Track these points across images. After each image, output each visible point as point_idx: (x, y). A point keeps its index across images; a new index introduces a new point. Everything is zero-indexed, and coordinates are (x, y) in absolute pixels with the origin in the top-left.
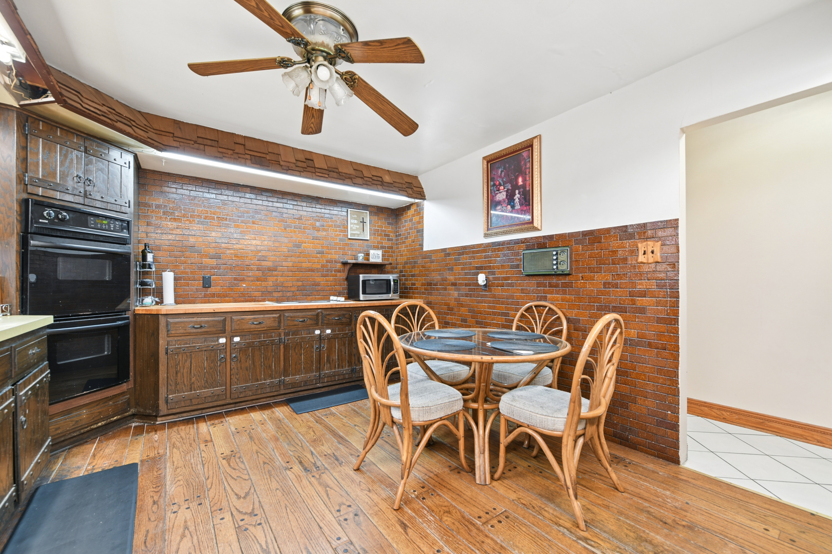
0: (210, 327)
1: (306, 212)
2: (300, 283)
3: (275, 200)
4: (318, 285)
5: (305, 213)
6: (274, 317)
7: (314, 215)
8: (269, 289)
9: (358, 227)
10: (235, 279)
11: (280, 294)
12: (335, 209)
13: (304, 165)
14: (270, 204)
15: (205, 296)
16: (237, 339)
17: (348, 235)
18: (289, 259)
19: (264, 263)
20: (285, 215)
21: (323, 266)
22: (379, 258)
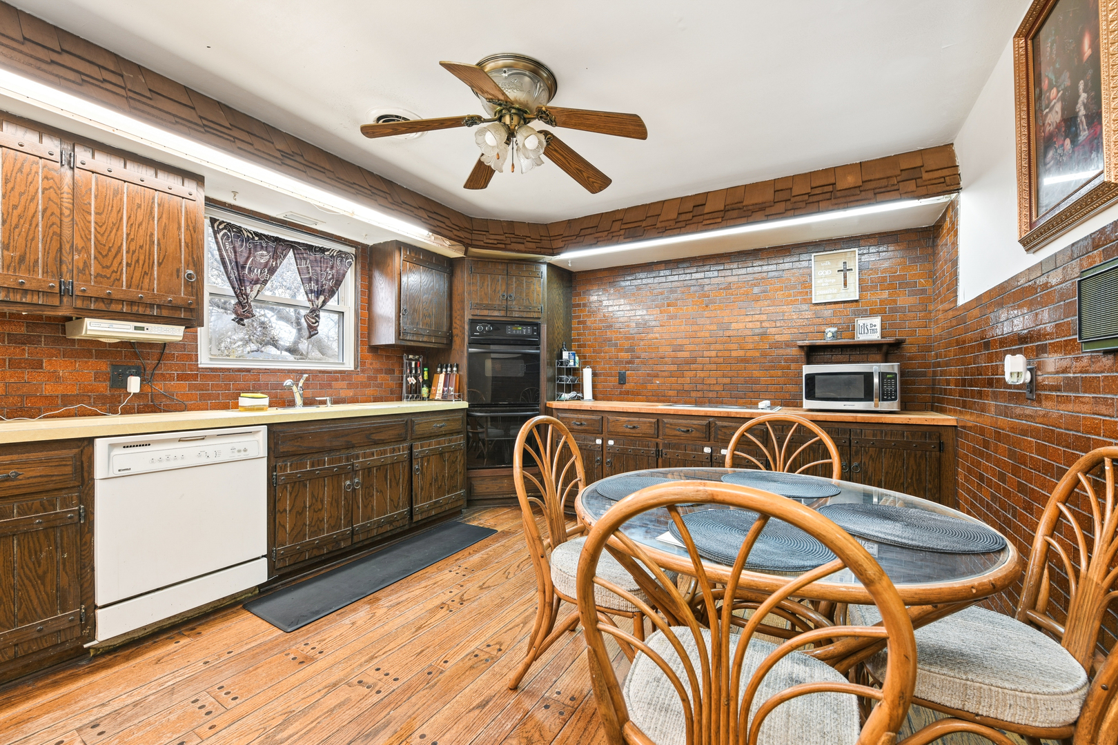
0: (588, 425)
1: (737, 277)
2: (727, 380)
3: (694, 270)
4: (757, 382)
5: (735, 279)
6: (650, 422)
7: (749, 278)
8: (687, 387)
9: (834, 280)
10: (649, 375)
11: (700, 394)
12: (787, 259)
13: (689, 216)
14: (688, 277)
15: (621, 393)
16: (611, 442)
17: (811, 298)
18: (713, 347)
19: (680, 354)
20: (706, 288)
21: (764, 355)
22: (874, 331)
